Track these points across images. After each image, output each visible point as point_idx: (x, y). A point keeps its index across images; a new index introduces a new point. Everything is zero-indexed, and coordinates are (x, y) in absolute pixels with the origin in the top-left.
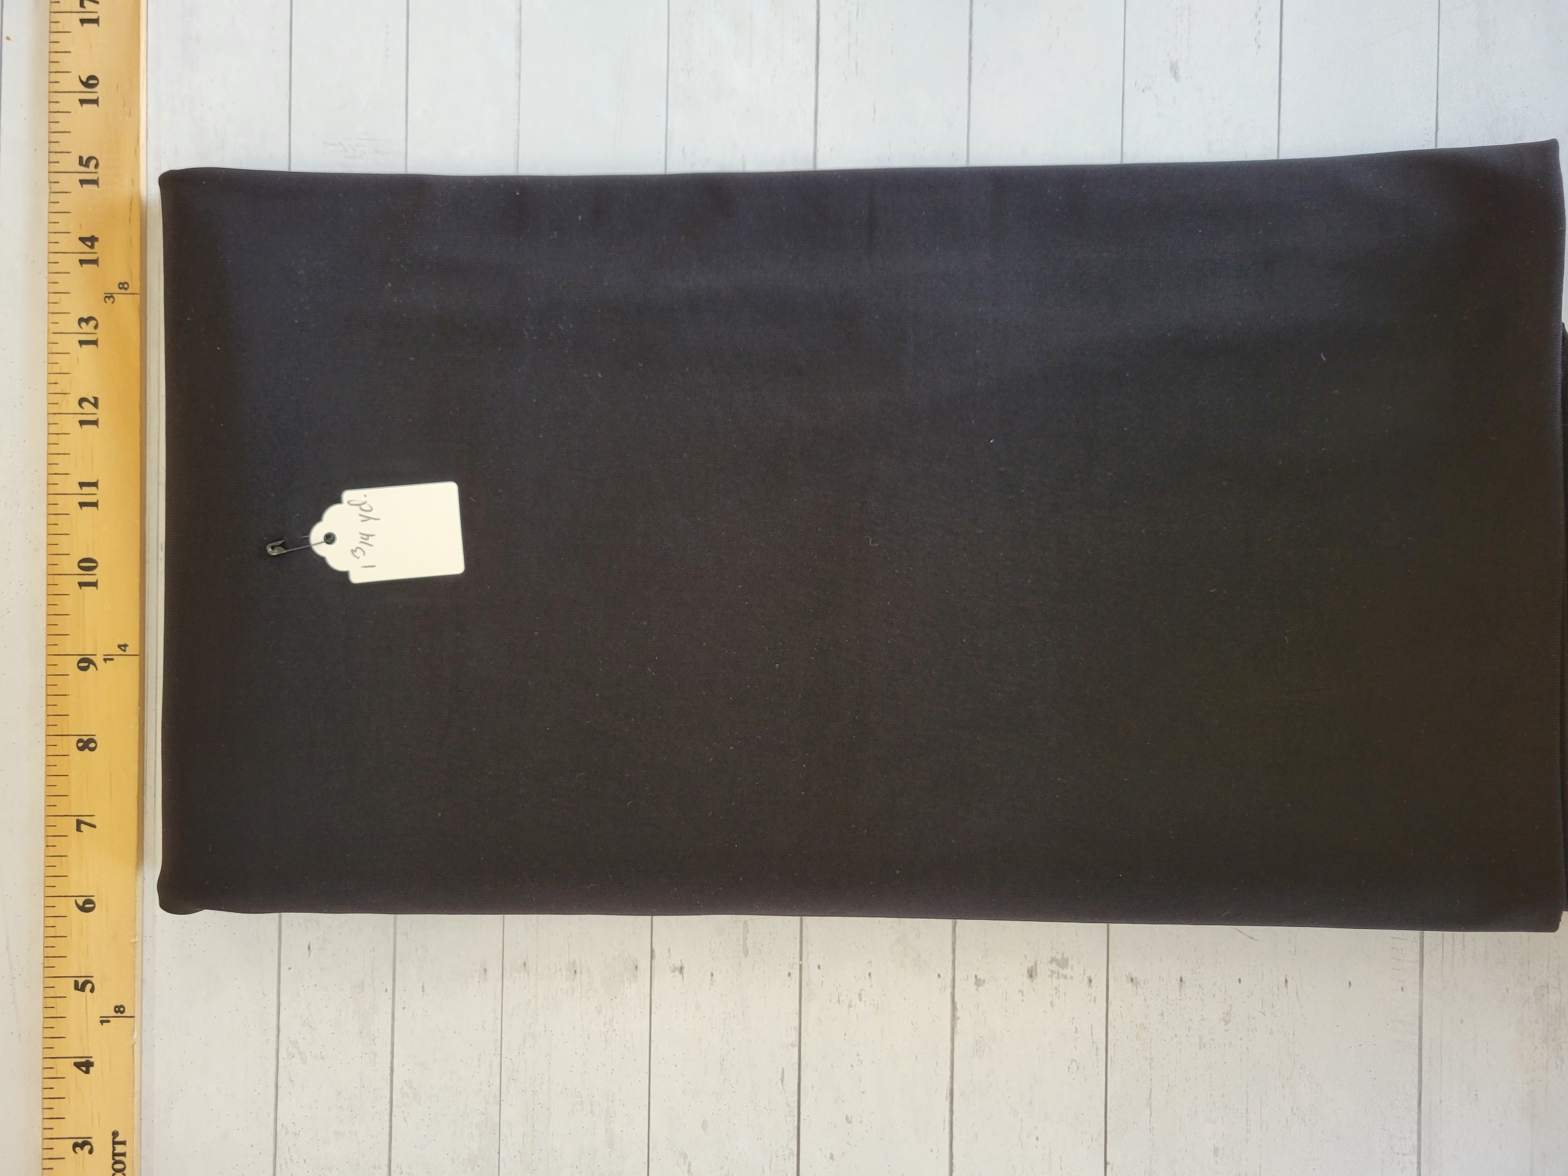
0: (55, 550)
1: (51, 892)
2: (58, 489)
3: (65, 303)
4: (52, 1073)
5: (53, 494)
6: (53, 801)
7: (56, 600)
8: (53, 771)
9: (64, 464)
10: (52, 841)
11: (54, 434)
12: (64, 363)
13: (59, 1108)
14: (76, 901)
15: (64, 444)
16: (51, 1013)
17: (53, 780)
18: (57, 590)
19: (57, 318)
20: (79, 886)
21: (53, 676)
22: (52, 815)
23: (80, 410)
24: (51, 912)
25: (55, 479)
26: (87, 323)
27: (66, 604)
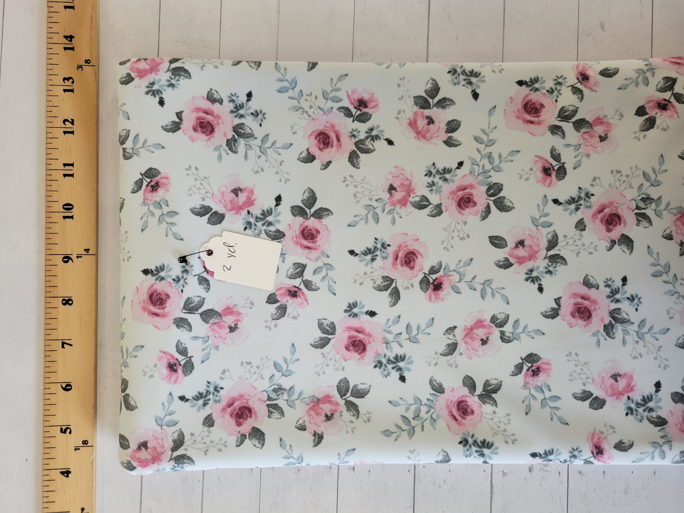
0: (50, 199)
1: (48, 380)
2: (52, 167)
3: (56, 70)
4: (48, 478)
5: (49, 170)
6: (49, 332)
7: (51, 225)
8: (49, 316)
9: (55, 154)
10: (48, 353)
11: (49, 138)
12: (55, 101)
13: (52, 496)
14: (61, 385)
15: (55, 143)
16: (48, 445)
17: (49, 321)
18: (51, 220)
19: (52, 77)
20: (63, 377)
21: (49, 266)
22: (48, 339)
23: (64, 126)
24: (48, 391)
25: (51, 162)
26: (68, 81)
27: (56, 228)
